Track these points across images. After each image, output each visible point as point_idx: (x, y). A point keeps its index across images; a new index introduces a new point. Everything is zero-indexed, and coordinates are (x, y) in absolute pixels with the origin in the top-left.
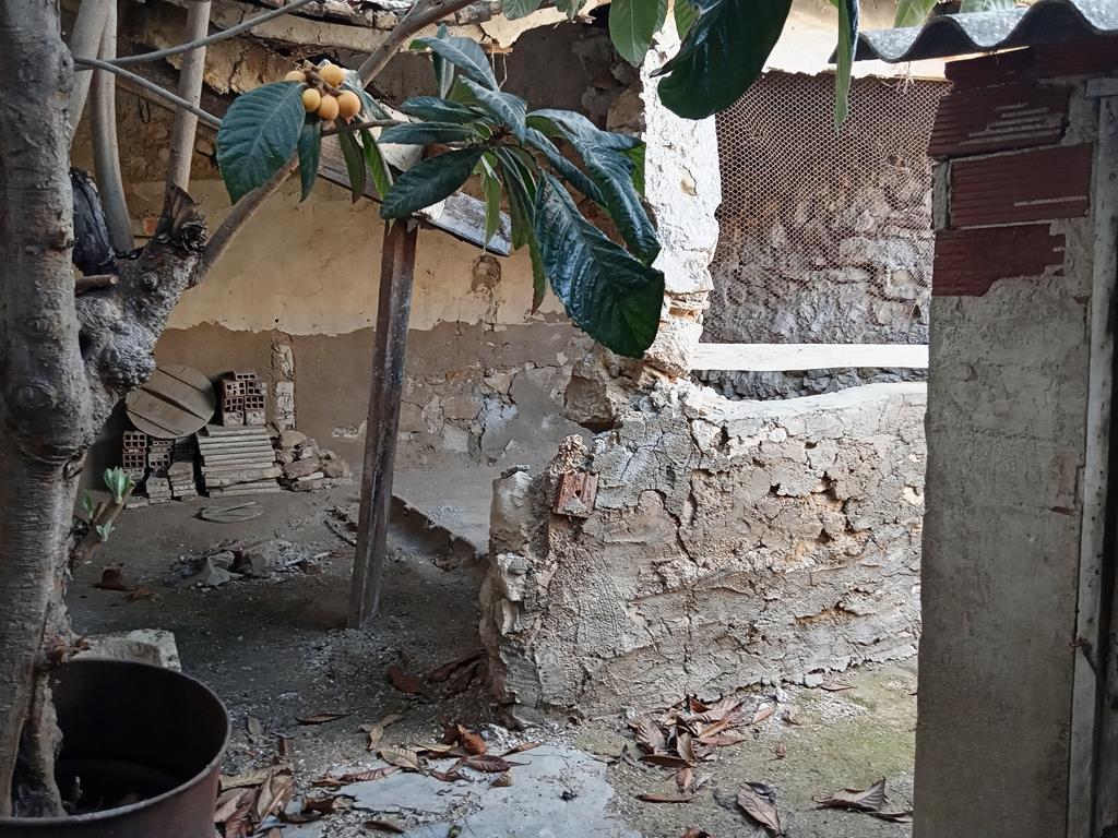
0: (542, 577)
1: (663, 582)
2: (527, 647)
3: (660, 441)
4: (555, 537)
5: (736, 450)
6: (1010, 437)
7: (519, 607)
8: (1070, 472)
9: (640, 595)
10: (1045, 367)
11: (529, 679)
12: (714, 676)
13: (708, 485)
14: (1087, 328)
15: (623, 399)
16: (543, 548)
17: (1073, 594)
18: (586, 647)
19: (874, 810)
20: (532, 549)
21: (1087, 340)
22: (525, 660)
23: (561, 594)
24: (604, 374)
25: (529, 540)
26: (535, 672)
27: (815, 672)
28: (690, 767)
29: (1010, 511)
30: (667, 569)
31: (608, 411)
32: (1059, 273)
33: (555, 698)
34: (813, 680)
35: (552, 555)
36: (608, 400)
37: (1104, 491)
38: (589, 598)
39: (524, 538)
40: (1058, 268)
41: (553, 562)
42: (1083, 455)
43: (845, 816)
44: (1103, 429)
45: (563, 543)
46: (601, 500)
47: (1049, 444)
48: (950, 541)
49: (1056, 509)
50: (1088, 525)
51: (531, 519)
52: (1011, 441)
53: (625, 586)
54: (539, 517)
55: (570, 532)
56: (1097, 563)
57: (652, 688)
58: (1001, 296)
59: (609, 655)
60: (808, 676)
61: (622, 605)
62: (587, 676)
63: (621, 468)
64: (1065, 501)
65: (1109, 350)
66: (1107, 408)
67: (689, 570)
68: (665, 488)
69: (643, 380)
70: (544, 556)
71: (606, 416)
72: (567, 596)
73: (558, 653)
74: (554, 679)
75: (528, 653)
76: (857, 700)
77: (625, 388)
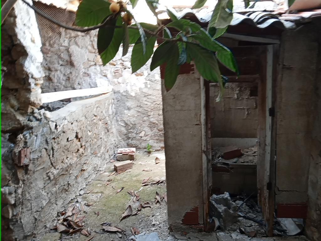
0: (20, 191)
1: (49, 178)
2: (19, 219)
3: (43, 131)
4: (20, 174)
5: (60, 129)
6: (184, 111)
7: (14, 206)
8: (198, 116)
9: (45, 185)
10: (192, 94)
11: (20, 230)
12: (62, 203)
13: (55, 142)
14: (200, 85)
15: (24, 119)
16: (17, 181)
17: (201, 142)
18: (34, 210)
19: (131, 214)
20: (12, 182)
21: (200, 88)
22: (19, 224)
23: (25, 195)
24: (12, 110)
25: (10, 179)
26: (22, 227)
27: (81, 190)
28: (83, 229)
29: (186, 127)
30: (50, 174)
31: (20, 124)
32: (193, 73)
33: (29, 232)
34: (82, 192)
35: (21, 182)
36: (19, 120)
37: (205, 119)
38: (33, 192)
39: (8, 179)
40: (193, 72)
41: (22, 185)
42: (201, 112)
43: (128, 219)
44: (204, 106)
45: (23, 176)
46: (32, 156)
47: (193, 111)
48: (171, 137)
49: (196, 125)
50: (203, 126)
51: (8, 171)
52: (184, 112)
53: (40, 184)
54: (11, 170)
55: (24, 171)
56: (205, 134)
57: (50, 214)
58: (180, 79)
59: (40, 209)
60: (80, 192)
61: (41, 190)
62: (36, 219)
63: (35, 143)
64: (198, 123)
65: (204, 90)
66: (205, 102)
67: (55, 172)
68: (46, 147)
69: (30, 110)
70: (18, 183)
71: (19, 126)
72: (27, 195)
73: (28, 216)
74: (28, 226)
75: (19, 221)
76: (97, 193)
77: (22, 114)
